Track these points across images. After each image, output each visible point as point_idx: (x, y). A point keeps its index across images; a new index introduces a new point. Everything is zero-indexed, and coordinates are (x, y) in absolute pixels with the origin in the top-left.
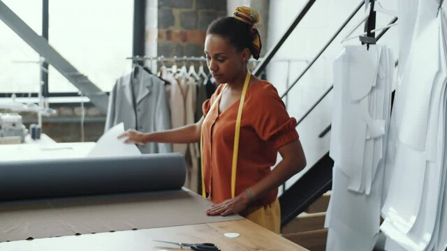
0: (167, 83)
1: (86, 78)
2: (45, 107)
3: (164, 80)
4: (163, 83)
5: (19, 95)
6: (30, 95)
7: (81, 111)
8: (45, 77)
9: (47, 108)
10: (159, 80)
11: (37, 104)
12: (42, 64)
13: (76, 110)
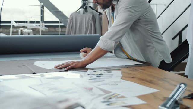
0: (100, 14)
1: (62, 12)
2: (43, 27)
3: (99, 12)
4: (98, 13)
5: (31, 22)
6: (36, 22)
7: (59, 29)
8: (42, 12)
9: (44, 27)
10: (96, 12)
11: (39, 25)
12: (41, 6)
13: (57, 29)
